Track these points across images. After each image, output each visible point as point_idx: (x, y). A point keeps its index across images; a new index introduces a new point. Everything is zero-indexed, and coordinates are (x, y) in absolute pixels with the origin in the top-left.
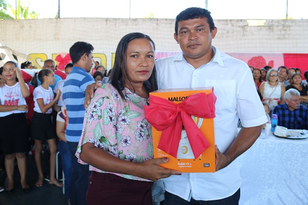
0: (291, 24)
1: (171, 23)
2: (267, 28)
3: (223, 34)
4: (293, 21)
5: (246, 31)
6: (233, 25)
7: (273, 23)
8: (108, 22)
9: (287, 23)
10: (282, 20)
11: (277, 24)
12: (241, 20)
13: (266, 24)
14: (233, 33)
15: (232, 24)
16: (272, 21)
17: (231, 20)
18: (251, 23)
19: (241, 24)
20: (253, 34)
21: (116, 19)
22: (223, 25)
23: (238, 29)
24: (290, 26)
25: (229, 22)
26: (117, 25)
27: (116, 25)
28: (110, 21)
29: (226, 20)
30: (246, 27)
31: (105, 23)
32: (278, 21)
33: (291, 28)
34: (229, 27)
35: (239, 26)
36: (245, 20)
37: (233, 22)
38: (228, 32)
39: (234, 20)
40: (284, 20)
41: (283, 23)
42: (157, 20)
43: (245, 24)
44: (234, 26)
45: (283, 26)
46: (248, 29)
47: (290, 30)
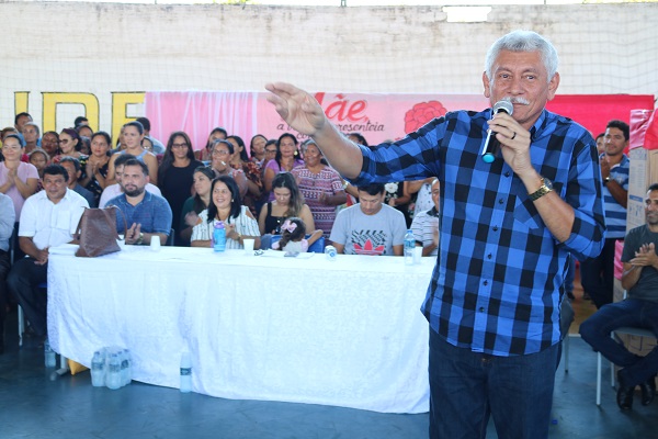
0: (554, 17)
1: (256, 17)
2: (495, 26)
3: (383, 43)
4: (559, 9)
5: (442, 36)
6: (408, 21)
7: (510, 15)
8: (102, 12)
9: (545, 15)
10: (531, 7)
11: (518, 17)
12: (429, 9)
13: (492, 17)
14: (409, 39)
15: (405, 18)
16: (508, 8)
17: (402, 9)
18: (453, 15)
19: (429, 18)
20: (458, 44)
21: (121, 6)
22: (383, 20)
23: (424, 30)
24: (551, 23)
25: (397, 12)
26: (124, 22)
27: (121, 20)
28: (106, 10)
29: (392, 9)
30: (440, 26)
31: (95, 15)
32: (522, 10)
33: (555, 26)
34: (398, 25)
35: (424, 24)
36: (439, 9)
37: (407, 13)
38: (395, 38)
39: (411, 8)
40: (536, 7)
41: (534, 15)
42: (222, 7)
43: (440, 17)
44: (410, 23)
45: (535, 22)
46: (445, 29)
47: (552, 32)
